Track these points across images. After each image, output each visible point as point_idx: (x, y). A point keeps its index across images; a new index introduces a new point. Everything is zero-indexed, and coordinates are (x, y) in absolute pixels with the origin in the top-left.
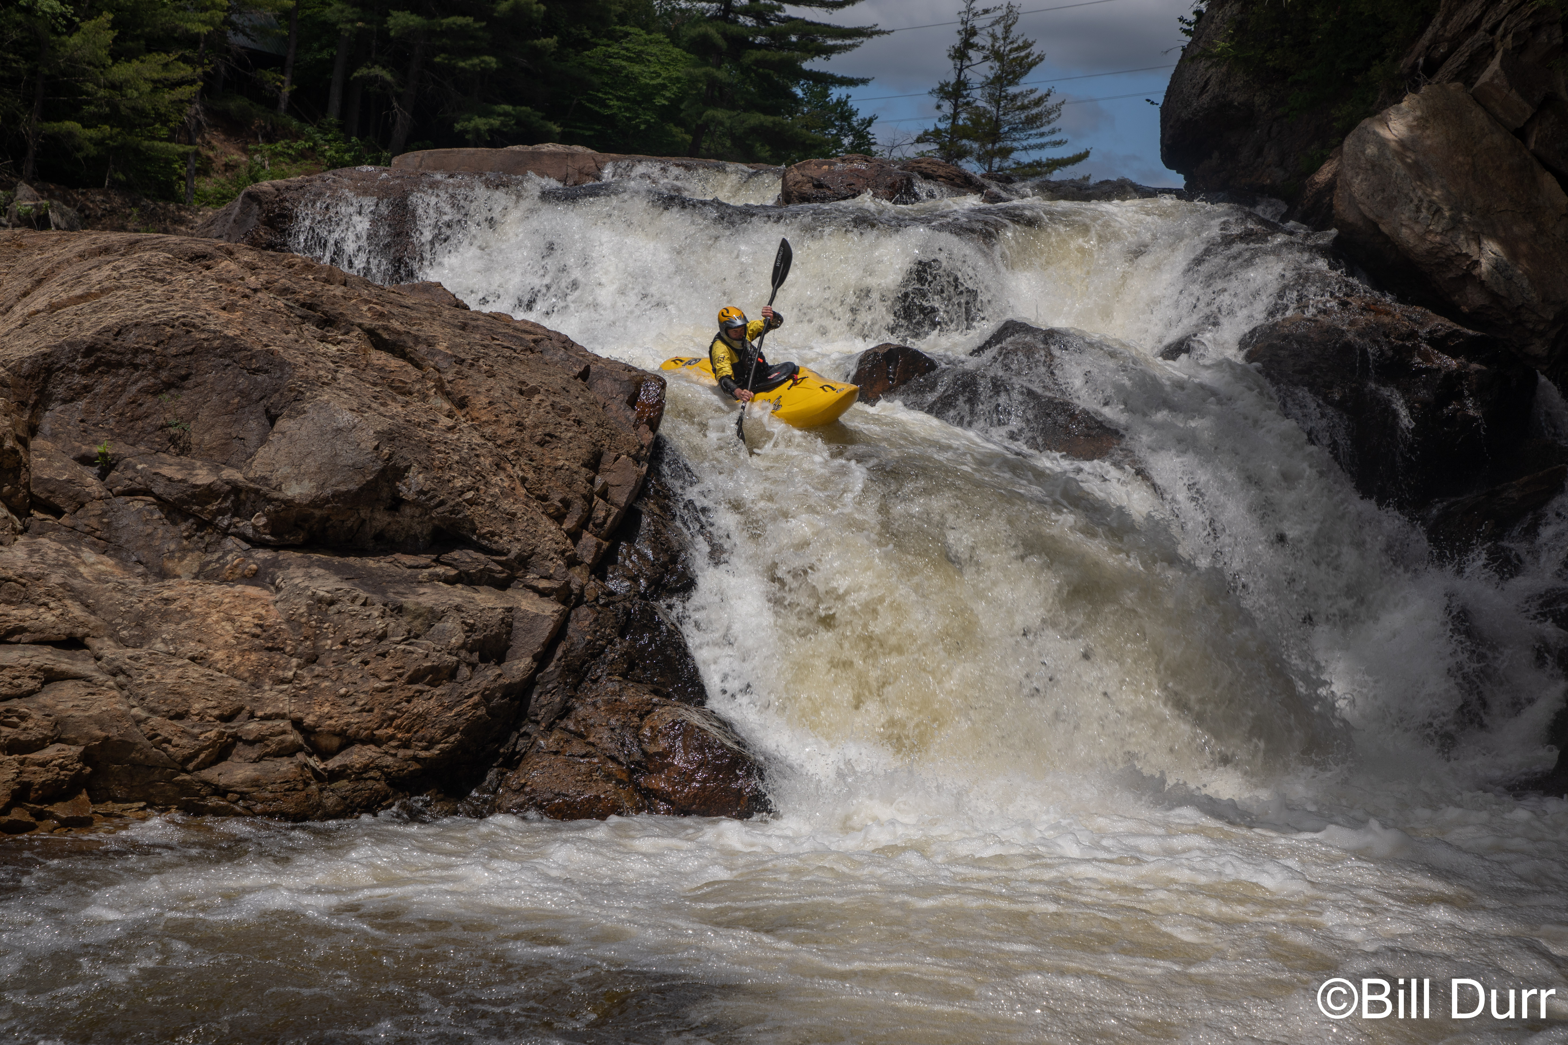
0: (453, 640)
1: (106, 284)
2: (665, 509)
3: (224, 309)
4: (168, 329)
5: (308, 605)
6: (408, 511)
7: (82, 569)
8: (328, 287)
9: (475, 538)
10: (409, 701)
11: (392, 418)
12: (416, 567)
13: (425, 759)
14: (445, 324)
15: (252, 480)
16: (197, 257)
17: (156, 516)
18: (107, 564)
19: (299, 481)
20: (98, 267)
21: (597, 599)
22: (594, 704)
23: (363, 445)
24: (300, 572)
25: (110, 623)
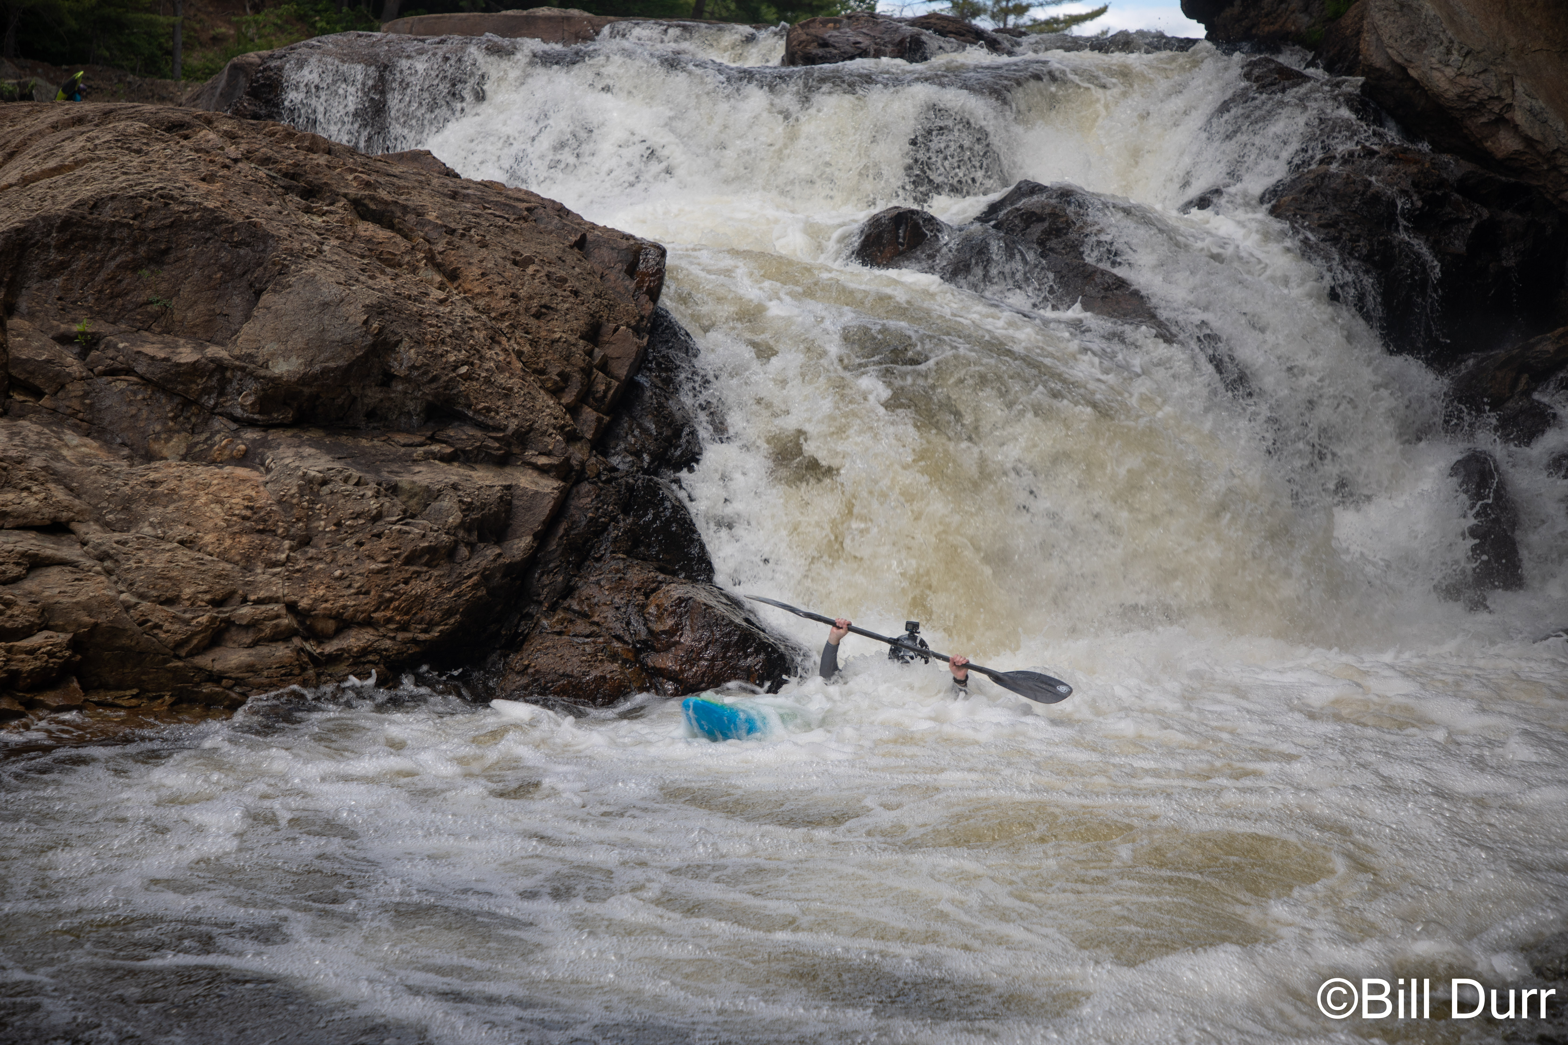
0: (451, 520)
1: (80, 156)
2: (668, 381)
3: (203, 180)
4: (145, 201)
5: (299, 486)
6: (400, 388)
7: (65, 452)
8: (311, 156)
9: (470, 414)
10: (406, 582)
11: (381, 291)
12: (411, 445)
13: (425, 641)
14: (435, 193)
15: (237, 358)
16: (174, 127)
17: (139, 397)
18: (90, 447)
19: (287, 358)
20: (71, 138)
21: (598, 475)
22: (598, 583)
23: (351, 320)
24: (290, 452)
25: (95, 506)
